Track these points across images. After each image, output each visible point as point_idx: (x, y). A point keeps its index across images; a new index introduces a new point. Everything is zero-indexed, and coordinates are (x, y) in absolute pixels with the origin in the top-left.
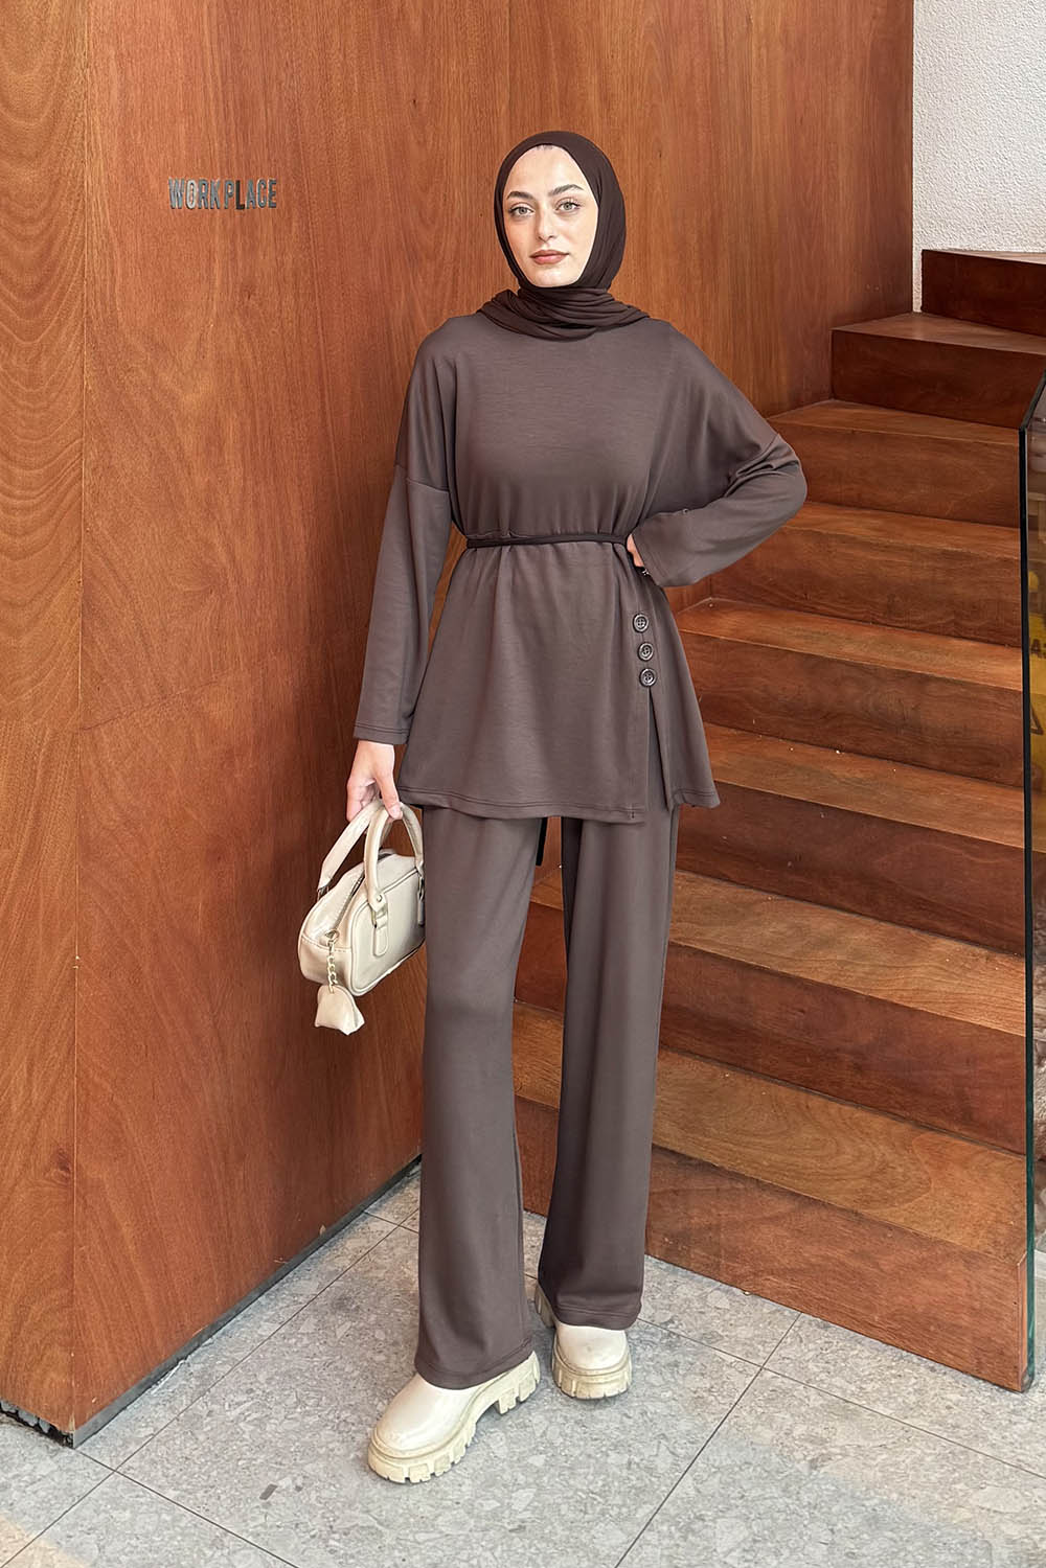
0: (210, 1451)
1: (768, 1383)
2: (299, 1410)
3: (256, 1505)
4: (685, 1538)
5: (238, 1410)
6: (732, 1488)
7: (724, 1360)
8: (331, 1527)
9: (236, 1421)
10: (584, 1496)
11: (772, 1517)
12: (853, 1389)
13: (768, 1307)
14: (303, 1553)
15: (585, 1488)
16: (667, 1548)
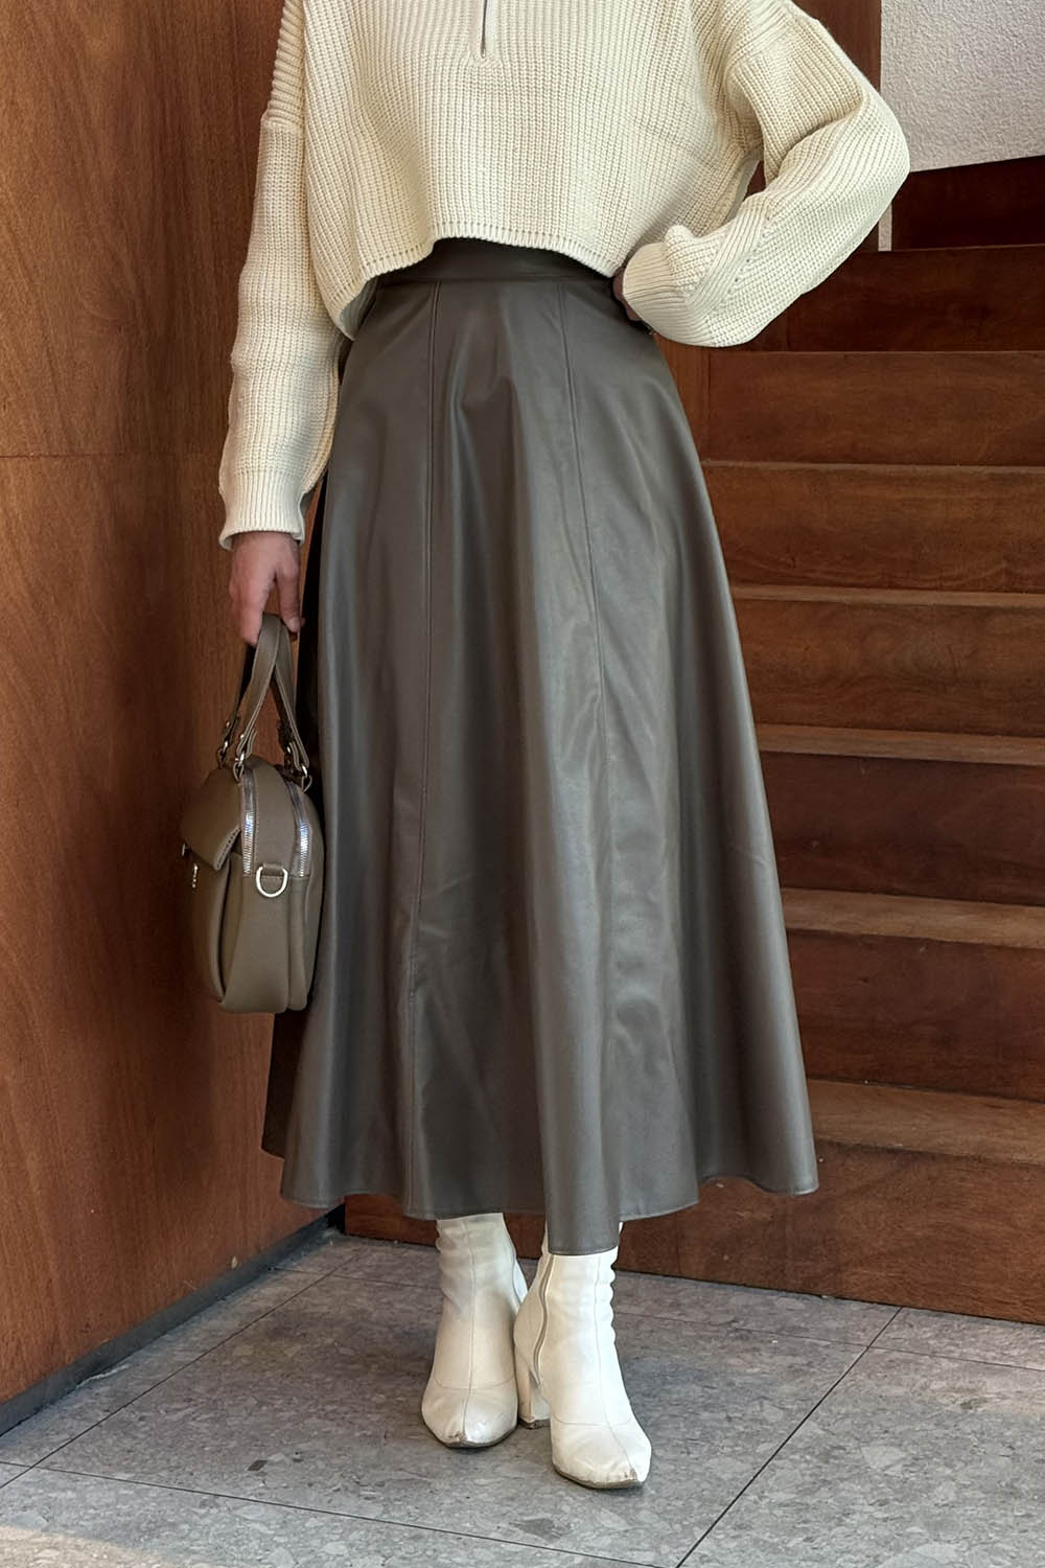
0: (158, 1444)
1: (878, 1356)
2: (264, 1408)
3: (245, 1475)
4: (827, 1462)
5: (180, 1414)
6: (869, 1427)
7: (816, 1345)
8: (358, 1483)
9: (183, 1420)
10: (681, 1443)
11: (932, 1444)
12: (994, 1354)
13: (855, 1306)
14: (329, 1502)
15: (680, 1437)
16: (808, 1469)
